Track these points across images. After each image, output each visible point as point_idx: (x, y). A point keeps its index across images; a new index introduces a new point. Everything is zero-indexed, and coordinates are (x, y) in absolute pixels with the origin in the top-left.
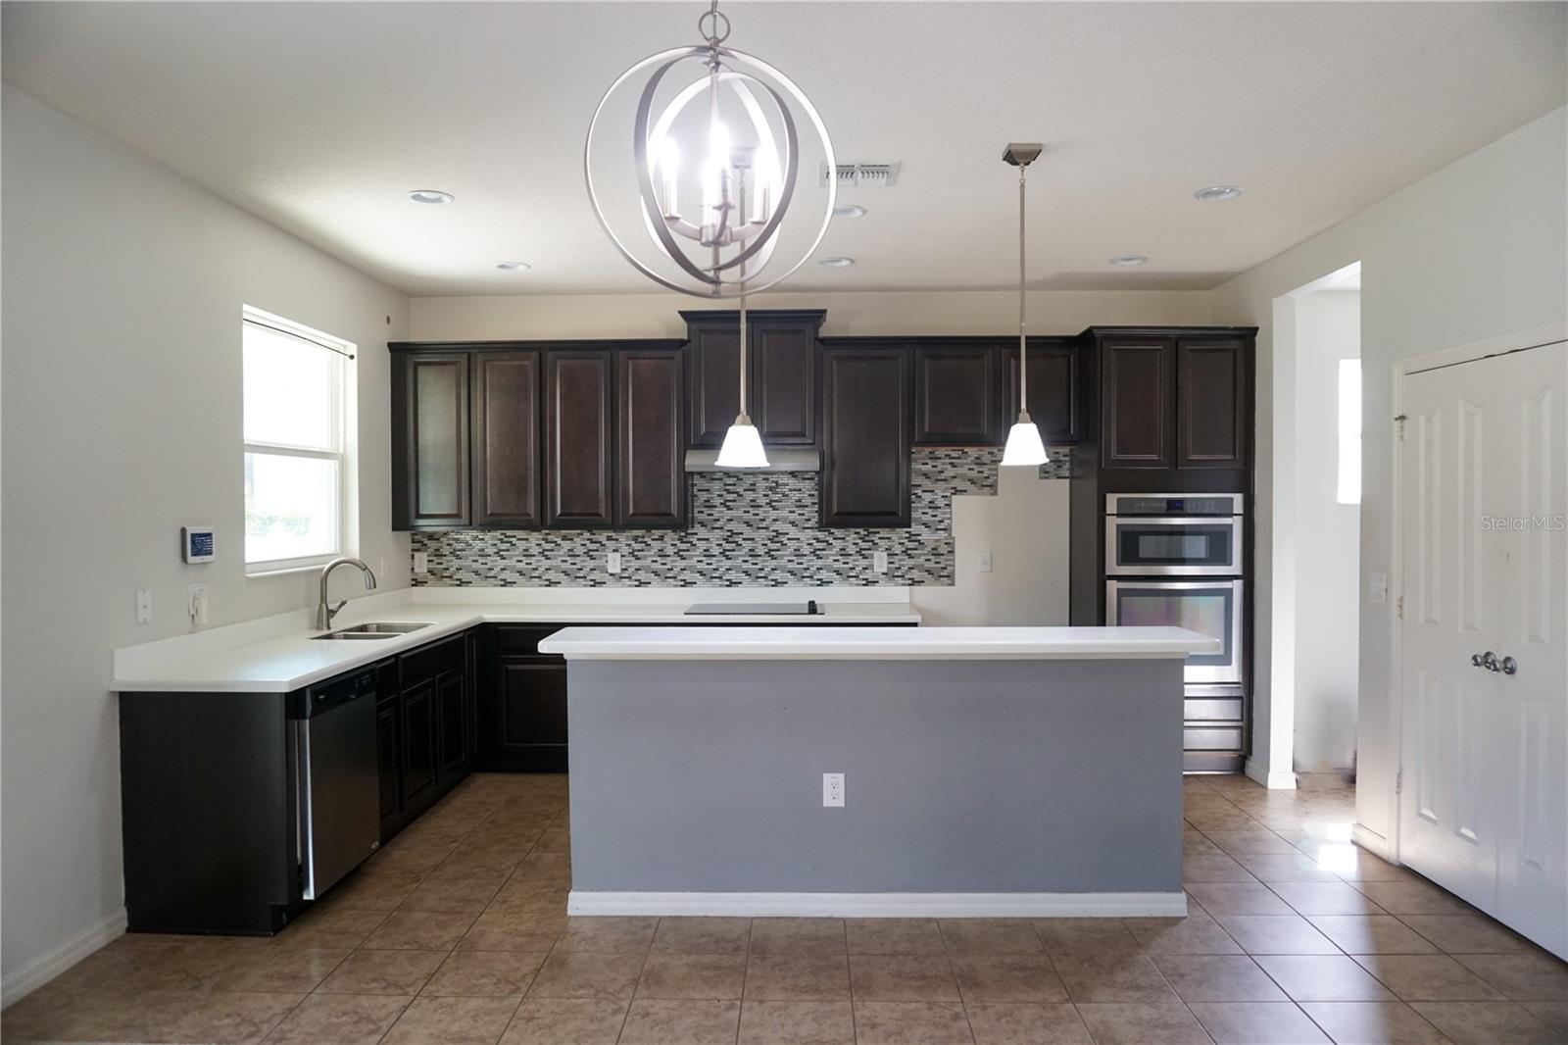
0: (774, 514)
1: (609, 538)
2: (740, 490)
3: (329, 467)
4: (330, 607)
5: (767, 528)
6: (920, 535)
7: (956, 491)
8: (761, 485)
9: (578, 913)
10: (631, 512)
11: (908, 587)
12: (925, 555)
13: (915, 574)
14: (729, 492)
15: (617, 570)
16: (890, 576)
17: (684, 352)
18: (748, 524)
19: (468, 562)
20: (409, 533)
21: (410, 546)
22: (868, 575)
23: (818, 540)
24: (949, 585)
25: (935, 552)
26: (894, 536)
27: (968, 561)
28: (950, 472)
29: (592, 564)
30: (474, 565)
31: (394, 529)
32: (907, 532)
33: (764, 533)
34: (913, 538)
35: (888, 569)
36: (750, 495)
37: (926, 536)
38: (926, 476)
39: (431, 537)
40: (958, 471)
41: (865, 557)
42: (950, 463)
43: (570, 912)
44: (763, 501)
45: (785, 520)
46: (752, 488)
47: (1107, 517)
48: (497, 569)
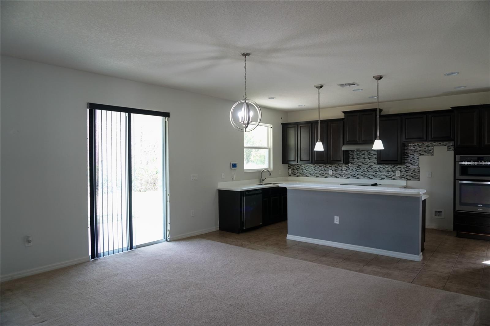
0: (369, 161)
1: (330, 166)
2: (361, 154)
3: (266, 151)
4: (263, 179)
5: (367, 164)
6: (410, 167)
7: (420, 155)
8: (366, 153)
9: (288, 239)
10: (331, 160)
11: (406, 181)
12: (411, 172)
13: (408, 177)
14: (358, 155)
15: (331, 174)
16: (401, 177)
17: (343, 121)
18: (363, 163)
19: (299, 171)
20: (287, 165)
21: (288, 167)
22: (394, 177)
23: (381, 168)
24: (418, 181)
25: (414, 171)
26: (402, 167)
27: (424, 174)
28: (419, 149)
29: (325, 172)
30: (310, 172)
31: (283, 164)
32: (406, 166)
33: (366, 166)
34: (408, 167)
35: (400, 176)
36: (363, 156)
37: (411, 167)
38: (411, 150)
39: (292, 165)
40: (421, 149)
41: (394, 172)
42: (419, 147)
43: (287, 238)
44: (366, 157)
45: (372, 162)
46: (364, 154)
47: (456, 162)
48: (305, 173)
